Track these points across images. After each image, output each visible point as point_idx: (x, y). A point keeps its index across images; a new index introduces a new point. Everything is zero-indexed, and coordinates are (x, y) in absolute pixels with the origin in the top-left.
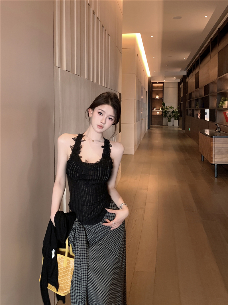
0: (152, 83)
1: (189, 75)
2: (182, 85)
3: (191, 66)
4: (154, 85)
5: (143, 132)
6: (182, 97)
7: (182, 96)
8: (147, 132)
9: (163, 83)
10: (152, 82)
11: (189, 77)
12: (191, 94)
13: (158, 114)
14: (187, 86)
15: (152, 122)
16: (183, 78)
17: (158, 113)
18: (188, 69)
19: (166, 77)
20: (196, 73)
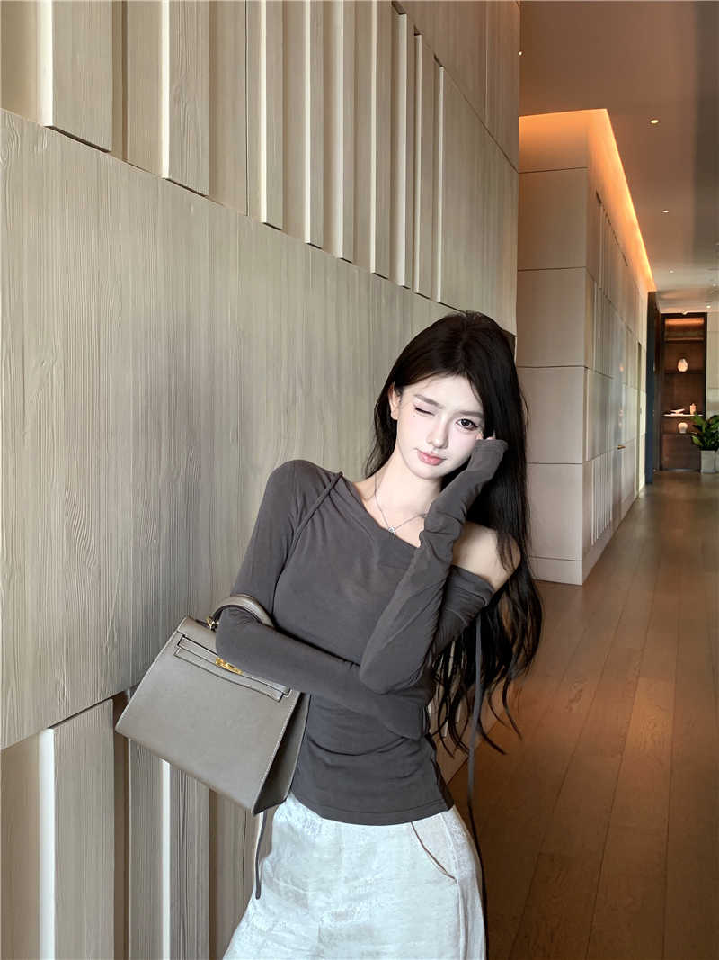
0: (663, 314)
4: (670, 322)
5: (624, 497)
8: (642, 495)
9: (704, 315)
10: (662, 311)
13: (683, 428)
15: (661, 459)
17: (683, 425)
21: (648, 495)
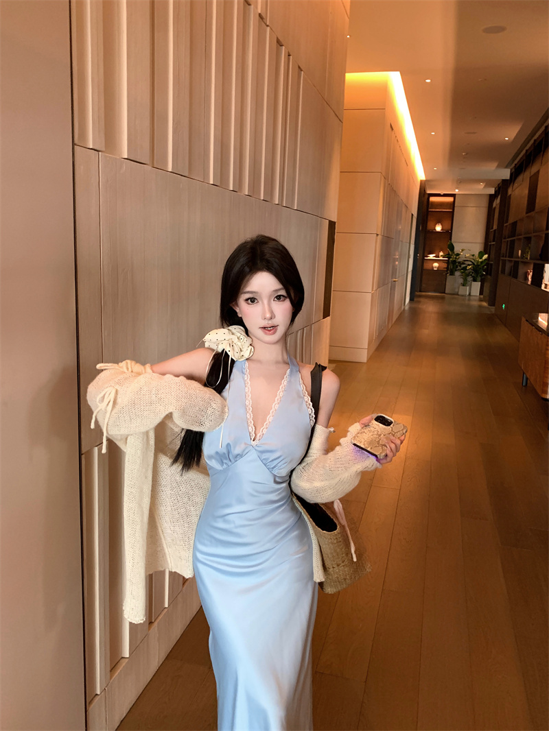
0: (428, 194)
1: (515, 179)
2: (497, 202)
3: (521, 158)
4: (432, 199)
5: (396, 309)
6: (495, 230)
7: (495, 227)
8: (407, 308)
9: (453, 195)
10: (428, 192)
11: (516, 185)
12: (515, 224)
13: (435, 267)
14: (509, 204)
15: (420, 285)
16: (501, 185)
17: (436, 265)
18: (513, 165)
19: (460, 182)
20: (532, 173)
21: (410, 308)
